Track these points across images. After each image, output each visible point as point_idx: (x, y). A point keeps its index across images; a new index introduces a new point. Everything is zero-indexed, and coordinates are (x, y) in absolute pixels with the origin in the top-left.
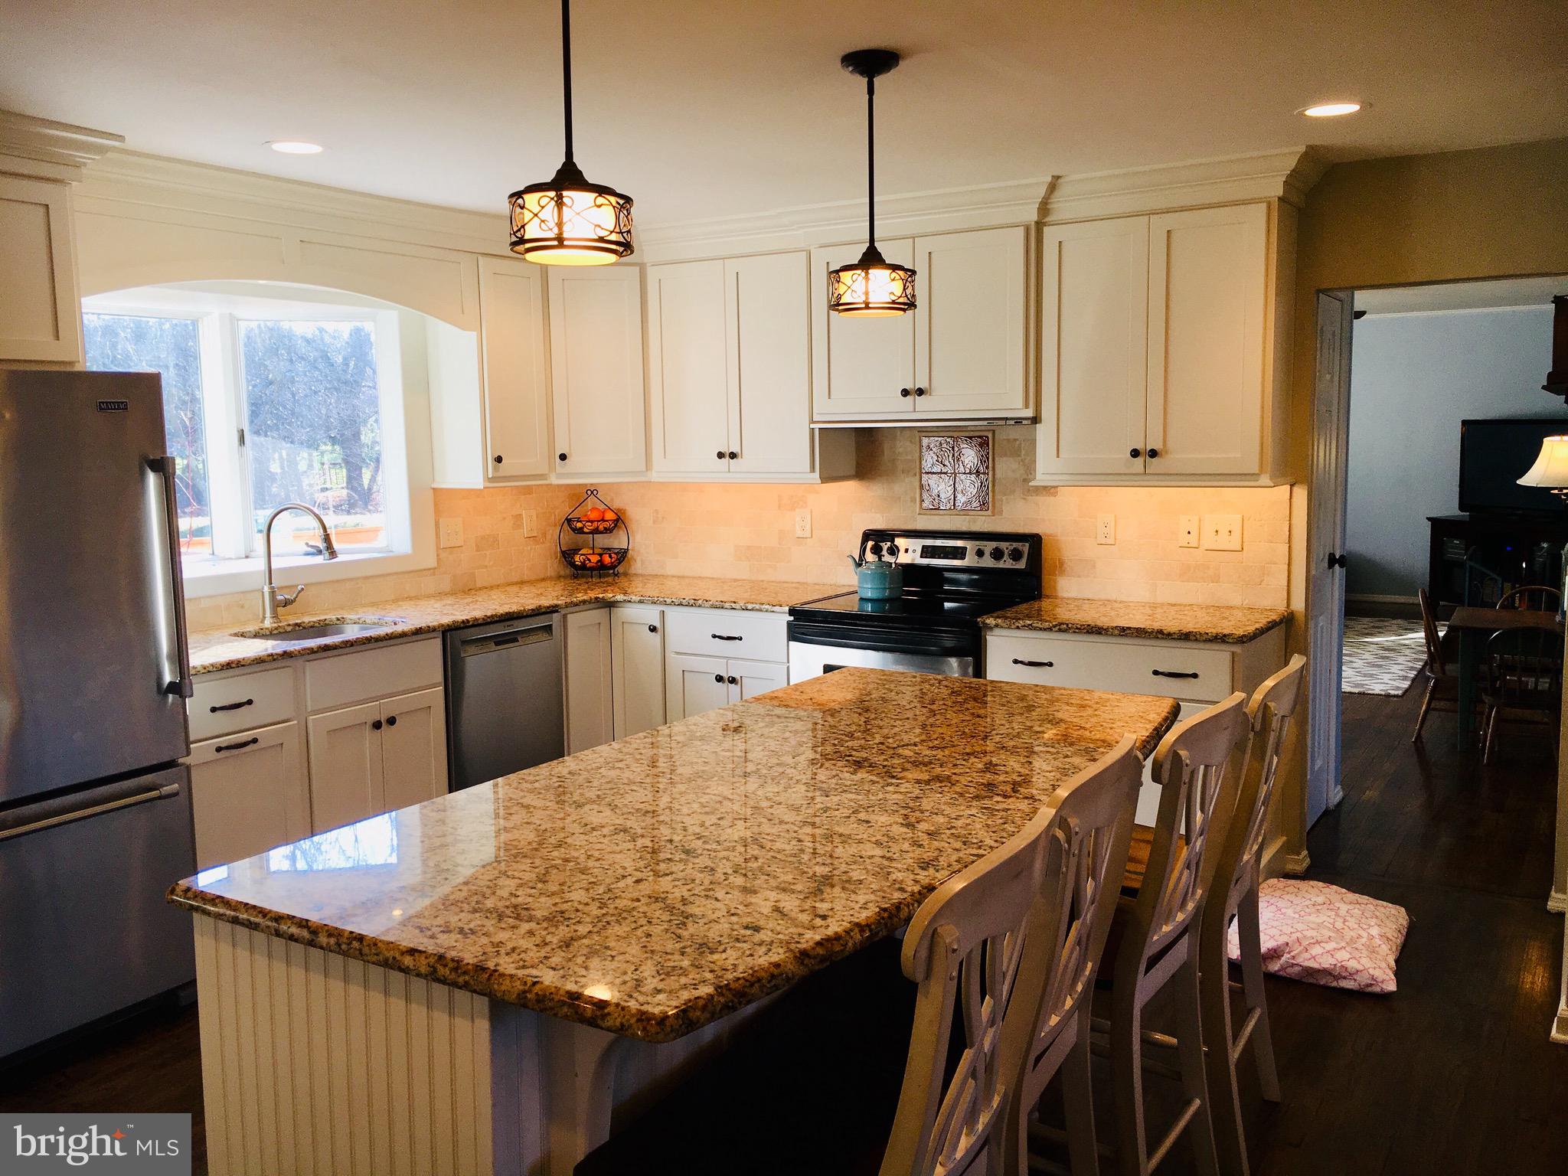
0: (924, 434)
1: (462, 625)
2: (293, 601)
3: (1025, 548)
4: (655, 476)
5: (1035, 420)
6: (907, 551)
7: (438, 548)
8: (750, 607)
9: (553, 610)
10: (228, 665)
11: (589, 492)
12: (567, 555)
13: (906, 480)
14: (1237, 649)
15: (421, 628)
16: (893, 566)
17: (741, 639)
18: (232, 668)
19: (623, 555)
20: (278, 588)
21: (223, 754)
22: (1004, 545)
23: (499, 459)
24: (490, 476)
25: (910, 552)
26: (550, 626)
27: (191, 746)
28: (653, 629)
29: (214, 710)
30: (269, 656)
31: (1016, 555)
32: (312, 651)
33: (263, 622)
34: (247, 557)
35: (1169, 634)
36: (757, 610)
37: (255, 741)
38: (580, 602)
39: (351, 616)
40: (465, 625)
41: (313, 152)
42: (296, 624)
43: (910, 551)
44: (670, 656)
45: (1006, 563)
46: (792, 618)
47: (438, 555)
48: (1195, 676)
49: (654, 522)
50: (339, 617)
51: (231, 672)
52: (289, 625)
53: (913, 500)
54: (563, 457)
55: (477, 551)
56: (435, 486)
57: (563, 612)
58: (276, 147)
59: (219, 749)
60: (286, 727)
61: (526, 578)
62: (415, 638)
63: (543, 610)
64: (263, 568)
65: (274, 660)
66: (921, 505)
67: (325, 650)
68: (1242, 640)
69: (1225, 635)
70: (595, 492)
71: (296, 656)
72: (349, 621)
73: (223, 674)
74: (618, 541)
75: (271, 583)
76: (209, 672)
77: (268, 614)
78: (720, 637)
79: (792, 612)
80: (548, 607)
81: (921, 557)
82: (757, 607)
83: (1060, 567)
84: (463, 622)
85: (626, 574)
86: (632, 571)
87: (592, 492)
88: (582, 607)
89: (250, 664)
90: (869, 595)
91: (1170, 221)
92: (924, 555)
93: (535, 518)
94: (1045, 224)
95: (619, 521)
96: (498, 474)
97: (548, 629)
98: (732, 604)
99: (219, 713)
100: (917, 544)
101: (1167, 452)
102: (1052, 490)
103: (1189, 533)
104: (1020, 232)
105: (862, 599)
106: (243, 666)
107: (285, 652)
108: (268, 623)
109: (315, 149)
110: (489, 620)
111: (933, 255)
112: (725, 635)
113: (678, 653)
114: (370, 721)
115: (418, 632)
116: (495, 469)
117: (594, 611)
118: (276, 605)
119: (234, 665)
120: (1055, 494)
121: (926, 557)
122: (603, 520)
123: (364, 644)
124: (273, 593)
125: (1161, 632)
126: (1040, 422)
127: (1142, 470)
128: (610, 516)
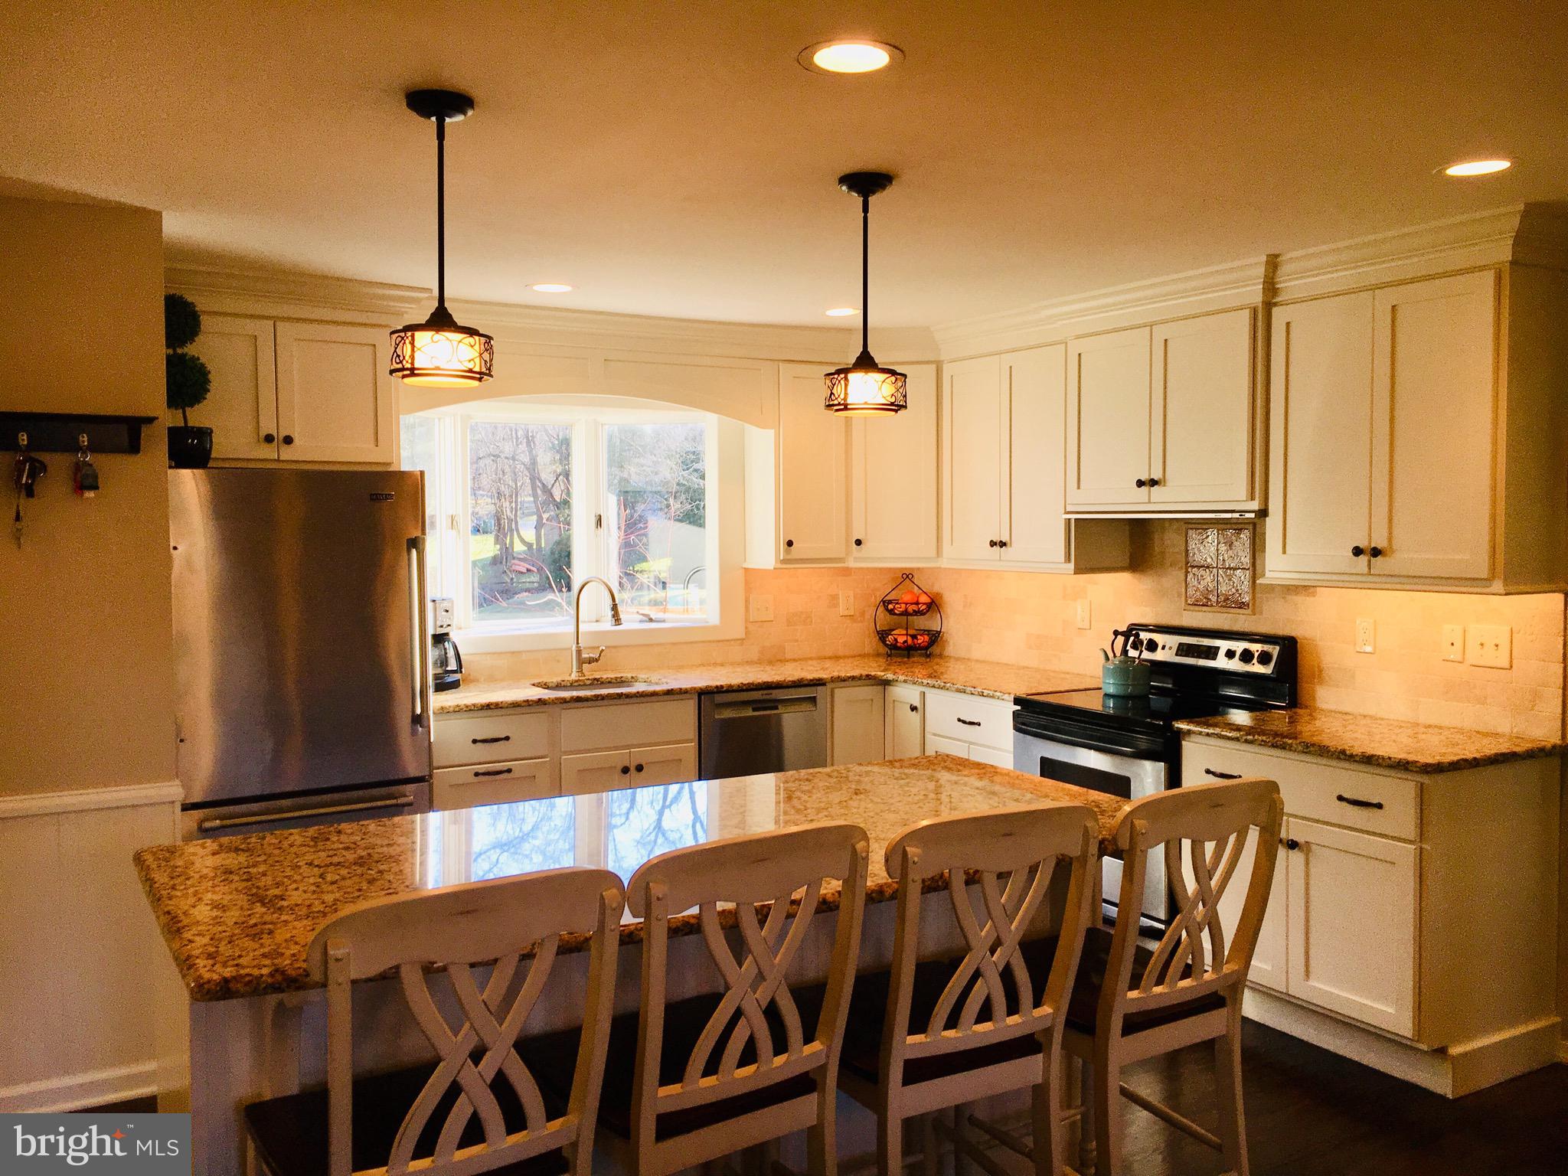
0: (1190, 526)
1: (715, 690)
2: (597, 660)
3: (1275, 650)
4: (944, 563)
5: (1263, 513)
6: (1163, 648)
7: (747, 621)
8: (986, 692)
9: (819, 683)
10: (488, 707)
11: (905, 576)
12: (882, 635)
13: (1174, 573)
14: (1425, 779)
15: (672, 689)
16: (1137, 661)
17: (979, 725)
18: (490, 709)
19: (935, 637)
20: (584, 648)
21: (481, 778)
22: (1256, 648)
23: (790, 543)
24: (782, 558)
25: (1167, 651)
26: (815, 698)
27: (435, 771)
28: (913, 708)
29: (475, 741)
30: (524, 701)
31: (1264, 658)
32: (564, 701)
33: (570, 675)
34: (597, 621)
35: (1352, 756)
36: (991, 697)
37: (509, 771)
38: (849, 678)
39: (642, 676)
40: (719, 690)
41: (564, 291)
42: (595, 679)
43: (1167, 648)
44: (928, 736)
45: (1257, 668)
46: (1019, 708)
47: (746, 628)
48: (1379, 806)
49: (964, 607)
50: (633, 675)
51: (489, 712)
52: (588, 679)
53: (1179, 595)
54: (858, 542)
55: (788, 626)
56: (746, 565)
57: (829, 686)
58: (535, 288)
59: (477, 774)
60: (542, 762)
61: (840, 653)
62: (666, 697)
63: (806, 682)
64: (573, 631)
65: (530, 705)
66: (1186, 601)
67: (577, 701)
68: (1430, 769)
69: (1408, 762)
70: (910, 576)
71: (549, 703)
72: (640, 680)
73: (481, 713)
74: (932, 623)
75: (578, 643)
76: (470, 710)
77: (574, 669)
78: (964, 722)
79: (1017, 701)
80: (811, 680)
81: (1177, 655)
82: (991, 693)
83: (1319, 675)
84: (717, 687)
85: (941, 656)
86: (946, 653)
87: (908, 576)
88: (851, 683)
89: (507, 707)
90: (1111, 690)
91: (1392, 296)
92: (1180, 653)
93: (852, 599)
94: (1275, 304)
95: (934, 605)
96: (789, 557)
97: (813, 700)
98: (973, 689)
99: (479, 744)
100: (1174, 641)
101: (1393, 552)
102: (1312, 590)
103: (1452, 644)
104: (1245, 316)
105: (1106, 695)
106: (501, 708)
107: (540, 699)
108: (574, 676)
109: (567, 288)
110: (744, 688)
111: (1169, 342)
112: (968, 720)
113: (935, 735)
114: (620, 767)
115: (669, 692)
116: (787, 552)
117: (866, 688)
118: (581, 662)
119: (492, 707)
120: (1314, 594)
121: (1180, 655)
122: (917, 603)
123: (615, 698)
124: (579, 652)
125: (1343, 752)
126: (1268, 516)
127: (1365, 570)
128: (924, 599)
